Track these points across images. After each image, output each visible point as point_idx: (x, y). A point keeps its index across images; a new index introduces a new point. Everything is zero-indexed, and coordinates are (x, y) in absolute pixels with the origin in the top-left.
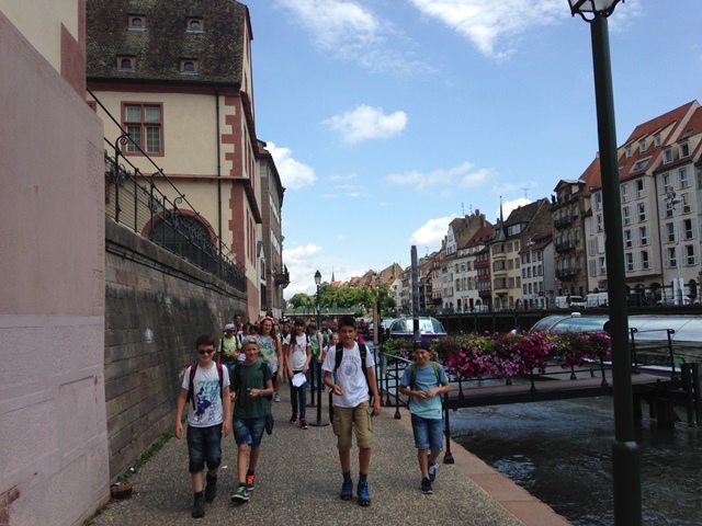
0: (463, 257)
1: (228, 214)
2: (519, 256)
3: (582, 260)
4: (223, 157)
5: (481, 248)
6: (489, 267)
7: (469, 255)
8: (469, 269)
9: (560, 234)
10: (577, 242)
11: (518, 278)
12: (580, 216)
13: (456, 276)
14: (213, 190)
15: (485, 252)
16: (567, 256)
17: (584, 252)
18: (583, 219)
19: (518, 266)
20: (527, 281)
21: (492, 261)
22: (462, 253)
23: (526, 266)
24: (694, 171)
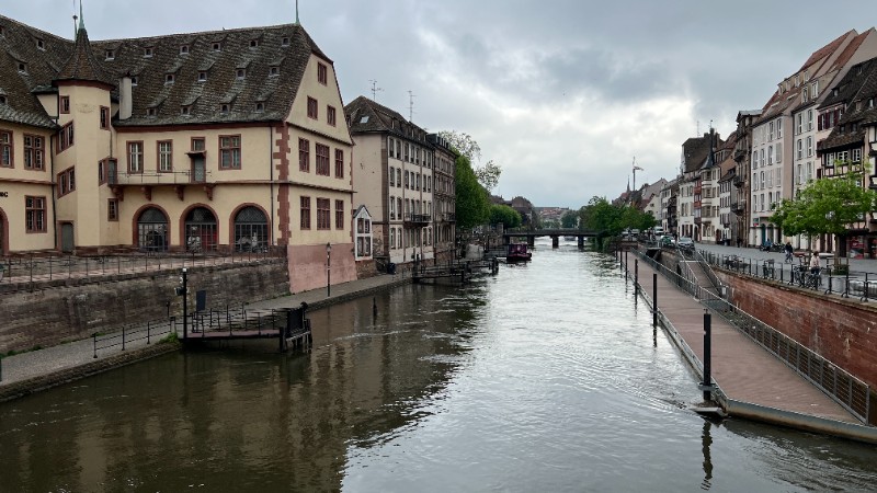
0: (687, 180)
1: (277, 205)
2: (719, 185)
4: (274, 168)
6: (701, 193)
7: (691, 180)
8: (691, 195)
9: (738, 167)
10: (746, 177)
11: (718, 207)
12: (748, 151)
13: (681, 200)
14: (268, 190)
15: (700, 178)
16: (740, 190)
17: (749, 187)
19: (718, 196)
20: (722, 211)
21: (702, 188)
22: (688, 176)
23: (722, 195)
24: (816, 114)
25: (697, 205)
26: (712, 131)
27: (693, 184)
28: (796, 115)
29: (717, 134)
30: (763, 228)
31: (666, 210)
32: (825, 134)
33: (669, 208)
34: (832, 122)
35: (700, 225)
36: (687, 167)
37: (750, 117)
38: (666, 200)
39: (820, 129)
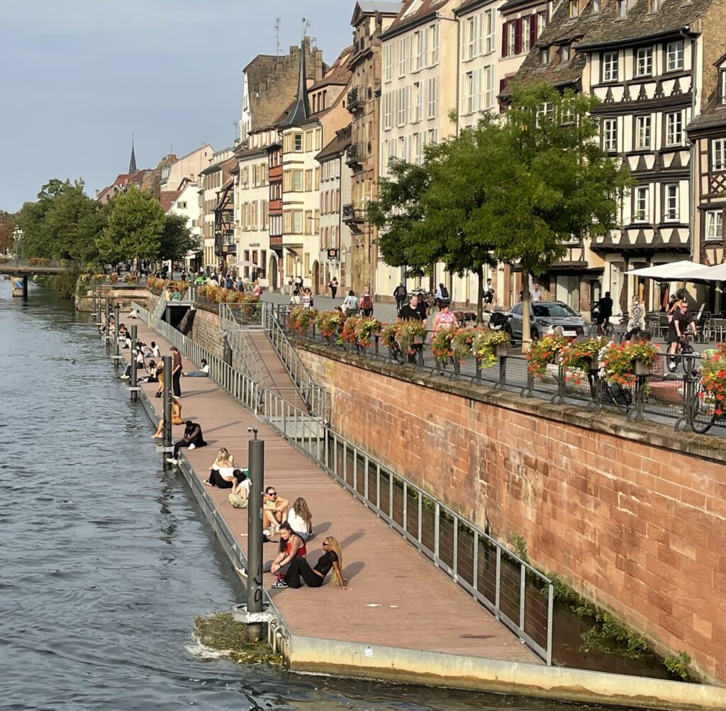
3: (372, 187)
9: (356, 125)
10: (370, 147)
11: (317, 211)
12: (373, 91)
13: (243, 196)
16: (360, 176)
17: (374, 171)
18: (376, 95)
19: (318, 187)
20: (324, 222)
21: (283, 169)
22: (256, 140)
23: (324, 187)
24: (499, 20)
25: (275, 208)
26: (306, 43)
27: (265, 160)
28: (463, 19)
29: (316, 50)
31: (211, 218)
32: (514, 64)
33: (218, 213)
34: (526, 37)
35: (279, 253)
36: (254, 122)
37: (380, 17)
38: (211, 195)
39: (504, 53)
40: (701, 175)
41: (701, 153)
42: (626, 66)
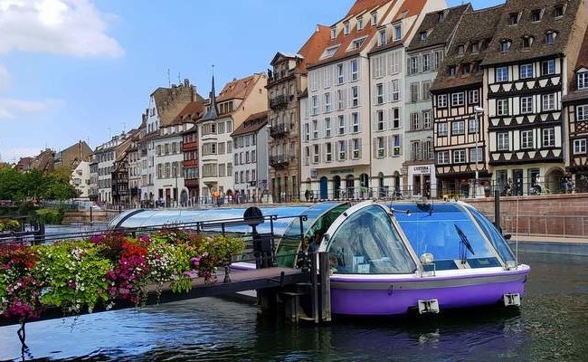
0: (167, 137)
2: (231, 139)
3: (296, 146)
5: (189, 126)
6: (197, 150)
7: (174, 135)
8: (175, 152)
9: (274, 116)
10: (292, 125)
11: (230, 164)
12: (296, 97)
13: (158, 161)
15: (193, 132)
16: (281, 141)
17: (298, 137)
18: (299, 99)
19: (230, 151)
20: (239, 169)
21: (201, 143)
22: (166, 131)
23: (238, 151)
24: (404, 57)
25: (191, 164)
27: (179, 140)
28: (373, 57)
29: (193, 88)
30: (323, 182)
31: (107, 177)
33: (113, 174)
36: (161, 122)
40: (570, 123)
41: (569, 113)
42: (514, 74)
